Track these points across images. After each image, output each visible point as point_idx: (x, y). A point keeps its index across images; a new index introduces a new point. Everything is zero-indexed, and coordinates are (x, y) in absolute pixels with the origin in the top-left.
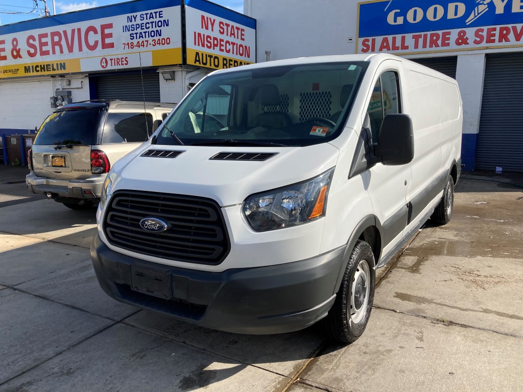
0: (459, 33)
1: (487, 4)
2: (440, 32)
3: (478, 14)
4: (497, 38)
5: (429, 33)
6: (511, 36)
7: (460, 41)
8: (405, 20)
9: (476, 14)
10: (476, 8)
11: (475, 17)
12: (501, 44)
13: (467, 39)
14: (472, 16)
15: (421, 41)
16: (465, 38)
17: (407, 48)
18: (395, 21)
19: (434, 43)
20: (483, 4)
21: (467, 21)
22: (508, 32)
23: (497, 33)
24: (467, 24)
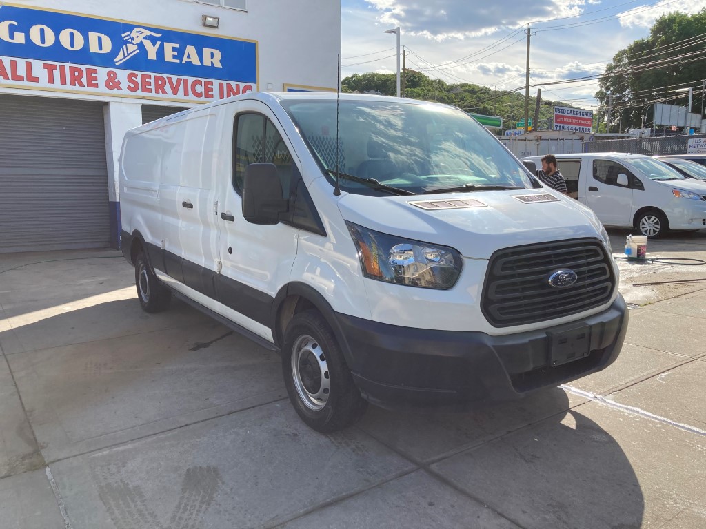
0: (109, 74)
1: (137, 44)
2: (84, 67)
3: (128, 55)
4: (153, 87)
5: (67, 66)
6: (167, 88)
7: (111, 84)
8: (28, 38)
9: (126, 55)
10: (125, 47)
11: (125, 57)
12: (157, 95)
13: (119, 83)
14: (121, 56)
15: (57, 74)
16: (116, 80)
17: (36, 80)
18: (12, 37)
19: (76, 80)
20: (131, 43)
21: (116, 60)
22: (164, 84)
23: (152, 81)
24: (117, 64)
